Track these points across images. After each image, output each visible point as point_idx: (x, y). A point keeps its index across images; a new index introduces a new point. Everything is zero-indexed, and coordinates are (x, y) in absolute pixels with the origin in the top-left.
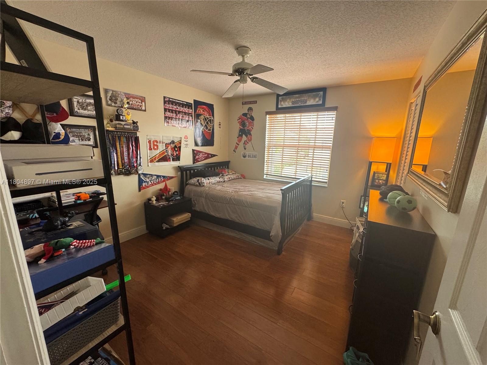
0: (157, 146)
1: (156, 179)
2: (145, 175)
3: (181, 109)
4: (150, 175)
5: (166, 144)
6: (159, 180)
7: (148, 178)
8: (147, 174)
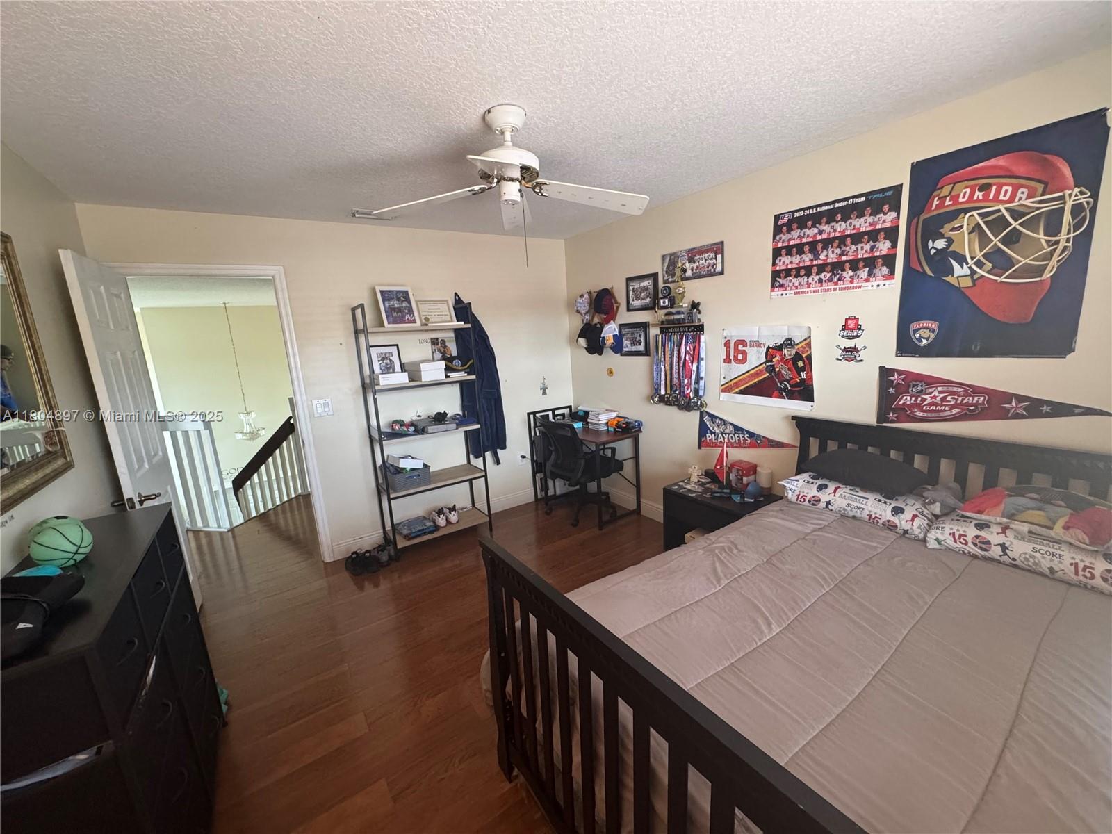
0: (744, 353)
1: (734, 434)
2: (712, 417)
3: (835, 231)
4: (721, 419)
5: (769, 348)
6: (739, 437)
7: (718, 426)
8: (717, 417)
